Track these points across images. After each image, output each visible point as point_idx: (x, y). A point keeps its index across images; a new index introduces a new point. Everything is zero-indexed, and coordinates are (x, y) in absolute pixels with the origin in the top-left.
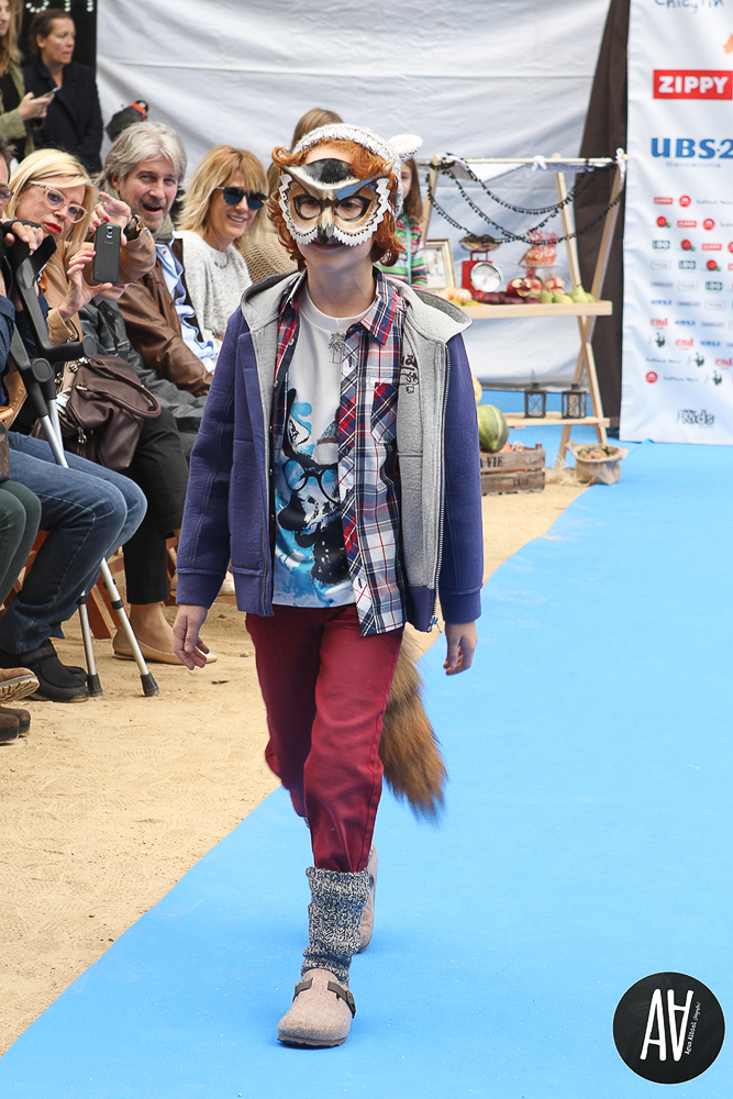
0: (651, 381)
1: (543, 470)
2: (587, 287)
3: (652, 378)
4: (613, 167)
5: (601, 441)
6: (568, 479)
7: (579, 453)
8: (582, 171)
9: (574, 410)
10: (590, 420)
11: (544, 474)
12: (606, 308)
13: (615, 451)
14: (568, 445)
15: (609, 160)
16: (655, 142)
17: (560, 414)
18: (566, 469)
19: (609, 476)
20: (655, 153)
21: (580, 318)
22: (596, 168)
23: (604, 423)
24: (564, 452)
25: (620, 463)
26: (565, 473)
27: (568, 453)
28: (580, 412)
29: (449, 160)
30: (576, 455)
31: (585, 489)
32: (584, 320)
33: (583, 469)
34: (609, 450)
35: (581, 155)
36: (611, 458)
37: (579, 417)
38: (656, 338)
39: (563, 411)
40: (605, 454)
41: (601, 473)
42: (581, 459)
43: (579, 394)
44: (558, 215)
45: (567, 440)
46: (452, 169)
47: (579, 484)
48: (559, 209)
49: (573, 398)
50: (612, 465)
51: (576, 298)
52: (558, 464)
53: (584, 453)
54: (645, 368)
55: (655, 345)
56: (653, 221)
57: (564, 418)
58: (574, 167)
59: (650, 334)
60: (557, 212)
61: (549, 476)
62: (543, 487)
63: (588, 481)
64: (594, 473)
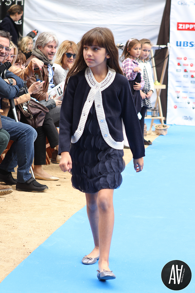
0: (175, 108)
1: (146, 131)
2: (159, 81)
3: (176, 107)
4: (166, 48)
5: (162, 123)
6: (153, 133)
7: (156, 127)
8: (158, 49)
9: (155, 115)
10: (159, 118)
11: (146, 132)
12: (164, 87)
13: (166, 126)
14: (153, 124)
15: (165, 46)
16: (177, 42)
17: (151, 116)
18: (152, 131)
19: (164, 133)
20: (177, 45)
21: (157, 89)
22: (162, 48)
23: (163, 118)
24: (152, 126)
25: (167, 129)
26: (152, 132)
27: (153, 127)
28: (156, 115)
29: (121, 45)
30: (155, 127)
31: (158, 136)
32: (158, 90)
33: (157, 131)
34: (164, 126)
35: (157, 44)
36: (165, 128)
37: (156, 117)
38: (177, 96)
39: (151, 115)
40: (163, 127)
41: (162, 132)
42: (157, 128)
43: (156, 110)
44: (151, 61)
45: (153, 123)
46: (122, 47)
47: (156, 135)
48: (151, 59)
49: (155, 111)
50: (165, 130)
51: (156, 84)
52: (150, 129)
53: (157, 127)
54: (174, 104)
55: (176, 98)
56: (177, 64)
57: (152, 117)
58: (156, 48)
59: (175, 95)
60: (151, 60)
61: (148, 133)
62: (146, 136)
63: (158, 134)
64: (160, 132)
